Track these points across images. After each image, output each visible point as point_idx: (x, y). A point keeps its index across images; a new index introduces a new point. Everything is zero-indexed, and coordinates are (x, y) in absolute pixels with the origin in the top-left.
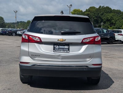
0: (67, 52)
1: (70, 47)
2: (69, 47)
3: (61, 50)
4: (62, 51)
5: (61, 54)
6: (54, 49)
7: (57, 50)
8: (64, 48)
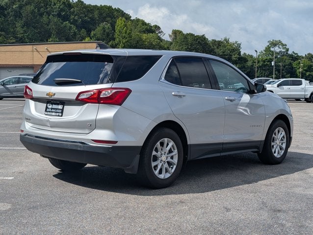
0: (59, 116)
1: (66, 107)
2: (63, 107)
3: (52, 112)
4: (53, 114)
5: (50, 119)
6: (46, 111)
7: (49, 112)
8: (58, 109)
